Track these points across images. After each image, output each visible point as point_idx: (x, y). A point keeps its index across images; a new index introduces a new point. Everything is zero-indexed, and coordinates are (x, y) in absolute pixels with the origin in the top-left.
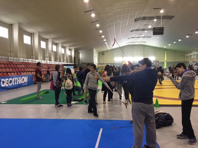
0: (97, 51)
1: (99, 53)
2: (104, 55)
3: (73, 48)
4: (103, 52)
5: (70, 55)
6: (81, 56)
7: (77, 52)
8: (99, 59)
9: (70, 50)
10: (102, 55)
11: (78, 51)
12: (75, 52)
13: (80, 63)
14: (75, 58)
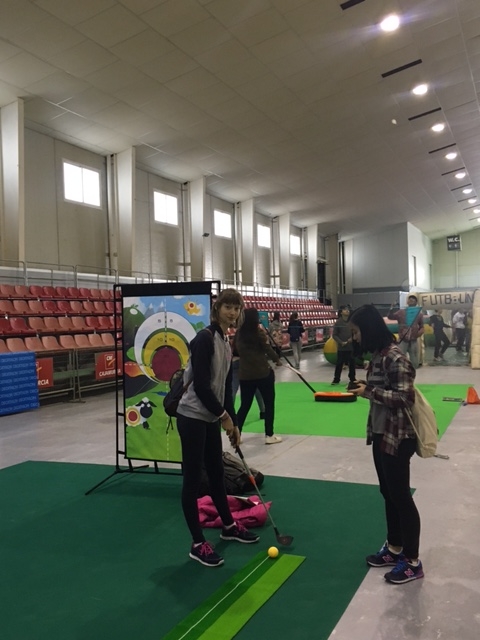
0: (424, 233)
1: (435, 243)
2: (459, 248)
3: (311, 223)
4: (454, 237)
5: (299, 254)
6: (353, 258)
7: (330, 240)
8: (434, 269)
9: (300, 232)
10: (451, 252)
11: (336, 236)
12: (323, 241)
13: (349, 291)
14: (321, 266)
